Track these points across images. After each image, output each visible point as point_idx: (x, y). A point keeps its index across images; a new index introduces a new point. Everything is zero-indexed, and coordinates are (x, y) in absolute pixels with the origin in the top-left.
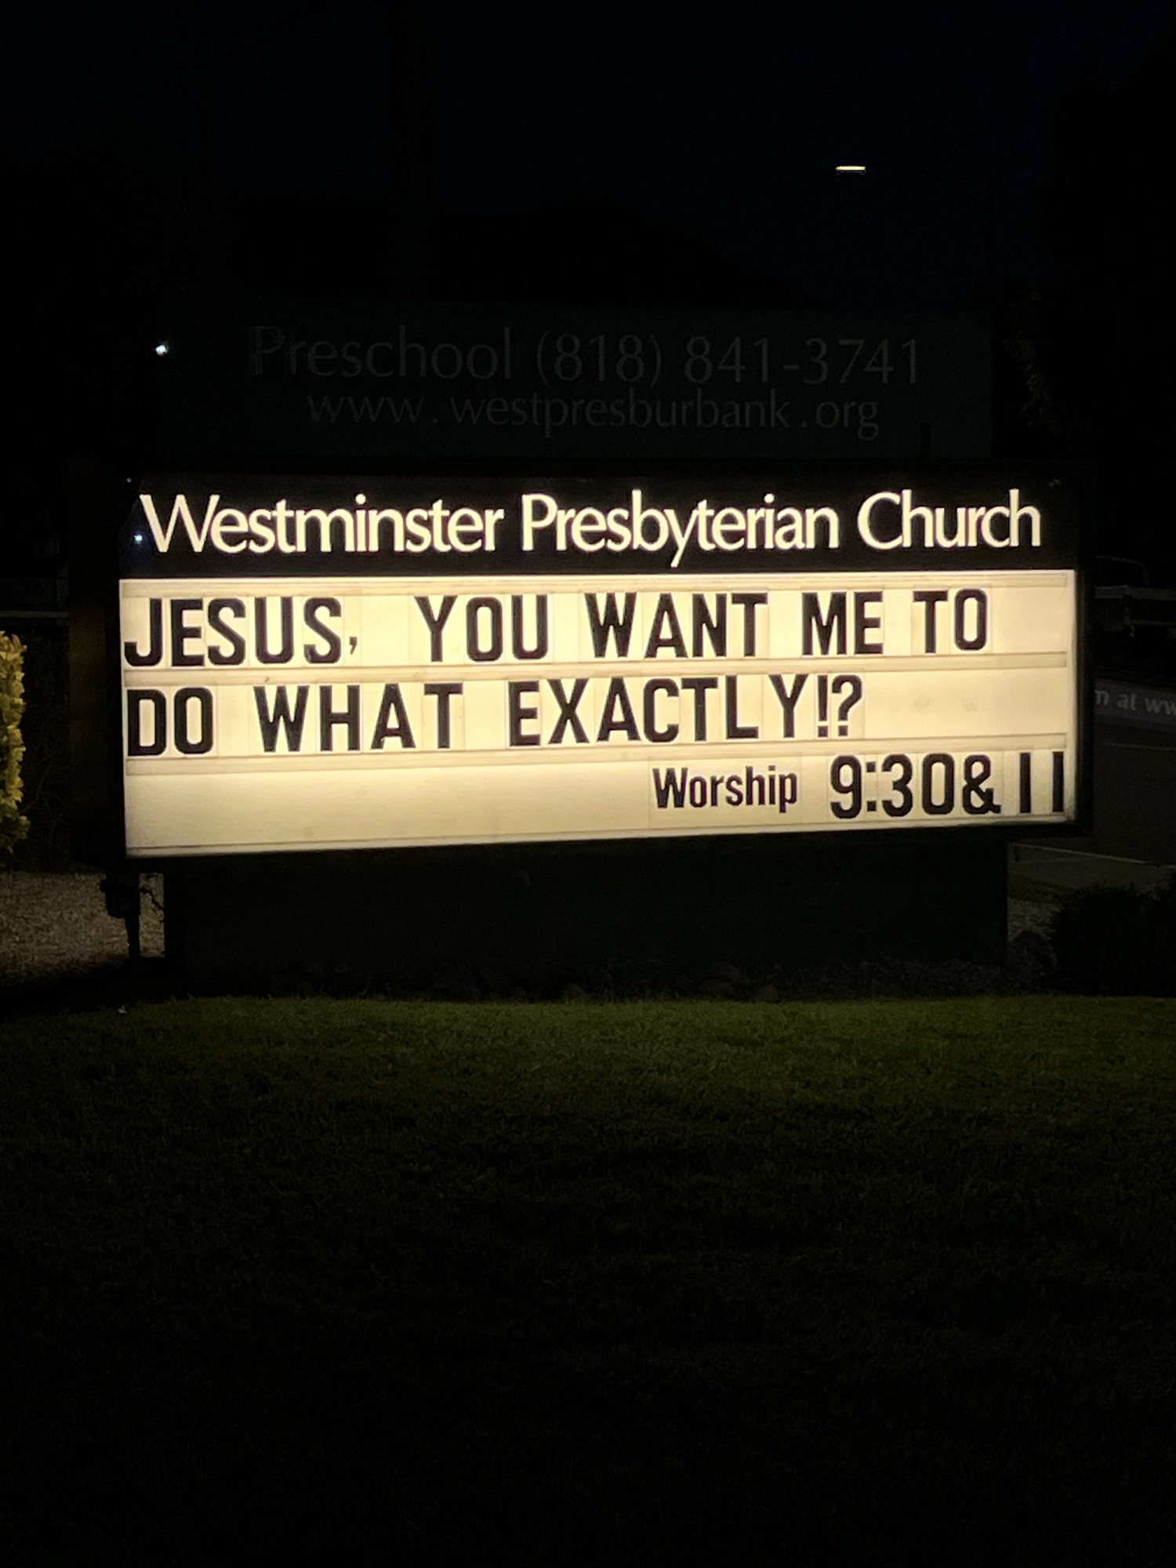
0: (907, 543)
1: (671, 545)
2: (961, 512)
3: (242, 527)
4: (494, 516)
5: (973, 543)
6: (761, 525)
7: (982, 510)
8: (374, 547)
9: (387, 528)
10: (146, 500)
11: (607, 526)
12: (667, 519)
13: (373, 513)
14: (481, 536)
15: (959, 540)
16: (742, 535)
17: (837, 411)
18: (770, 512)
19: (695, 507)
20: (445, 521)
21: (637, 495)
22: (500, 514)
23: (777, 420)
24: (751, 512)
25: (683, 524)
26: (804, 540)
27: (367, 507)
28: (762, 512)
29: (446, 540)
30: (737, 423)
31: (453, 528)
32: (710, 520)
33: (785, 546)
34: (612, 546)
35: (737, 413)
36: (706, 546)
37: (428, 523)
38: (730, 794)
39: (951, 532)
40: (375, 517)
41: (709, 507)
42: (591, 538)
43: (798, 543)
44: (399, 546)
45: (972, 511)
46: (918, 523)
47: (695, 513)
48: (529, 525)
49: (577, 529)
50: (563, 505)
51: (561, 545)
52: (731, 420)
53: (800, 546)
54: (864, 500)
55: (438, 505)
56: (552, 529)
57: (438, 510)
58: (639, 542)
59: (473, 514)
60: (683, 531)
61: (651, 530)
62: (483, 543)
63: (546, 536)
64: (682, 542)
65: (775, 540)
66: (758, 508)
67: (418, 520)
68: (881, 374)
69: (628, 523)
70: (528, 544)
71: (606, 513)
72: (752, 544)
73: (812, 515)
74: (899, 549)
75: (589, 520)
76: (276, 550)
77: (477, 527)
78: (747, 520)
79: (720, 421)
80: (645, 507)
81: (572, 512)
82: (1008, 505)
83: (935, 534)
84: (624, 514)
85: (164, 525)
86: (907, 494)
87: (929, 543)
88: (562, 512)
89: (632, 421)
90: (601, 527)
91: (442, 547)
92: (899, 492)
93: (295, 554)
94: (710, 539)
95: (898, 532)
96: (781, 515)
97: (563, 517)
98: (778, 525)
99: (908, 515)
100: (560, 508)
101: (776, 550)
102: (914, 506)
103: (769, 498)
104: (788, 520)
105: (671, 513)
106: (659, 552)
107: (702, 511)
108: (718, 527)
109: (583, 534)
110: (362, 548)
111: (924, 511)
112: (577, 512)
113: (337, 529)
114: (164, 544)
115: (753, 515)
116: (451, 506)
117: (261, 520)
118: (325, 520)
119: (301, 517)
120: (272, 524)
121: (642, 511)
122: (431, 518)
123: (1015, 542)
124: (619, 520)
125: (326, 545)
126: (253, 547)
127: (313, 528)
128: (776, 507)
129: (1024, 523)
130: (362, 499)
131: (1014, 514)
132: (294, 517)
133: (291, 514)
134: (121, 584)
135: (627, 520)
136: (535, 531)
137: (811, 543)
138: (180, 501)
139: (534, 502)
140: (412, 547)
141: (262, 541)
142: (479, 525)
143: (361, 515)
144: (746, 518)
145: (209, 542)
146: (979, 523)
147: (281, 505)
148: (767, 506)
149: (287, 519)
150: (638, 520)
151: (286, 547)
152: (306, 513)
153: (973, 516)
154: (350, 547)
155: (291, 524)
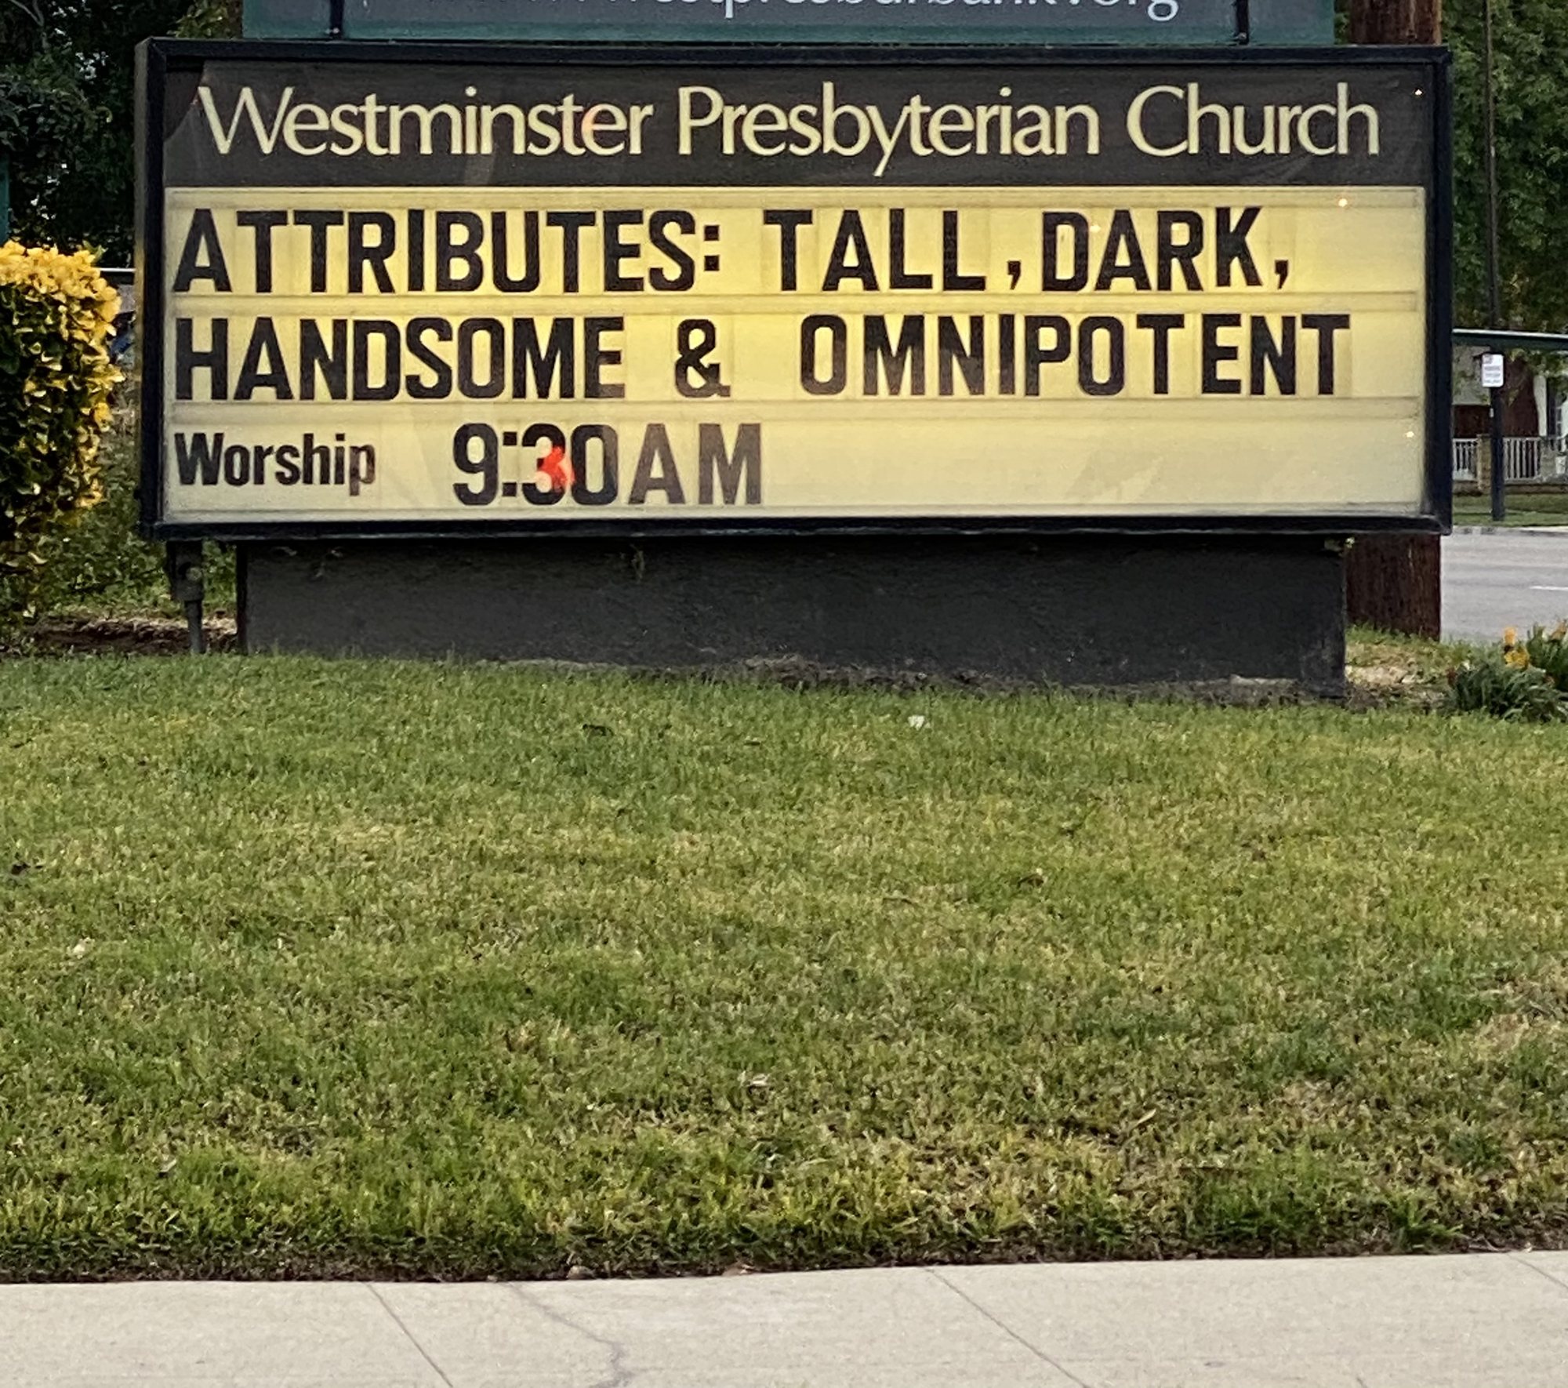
0: (1194, 149)
1: (874, 148)
2: (1269, 111)
4: (638, 114)
5: (1285, 149)
6: (994, 124)
7: (1297, 110)
8: (487, 148)
9: (504, 125)
10: (205, 95)
11: (789, 125)
12: (869, 120)
13: (485, 109)
14: (624, 136)
15: (1267, 146)
16: (971, 136)
18: (1006, 111)
19: (906, 102)
20: (578, 118)
21: (828, 88)
22: (649, 110)
24: (981, 110)
25: (891, 124)
26: (1053, 145)
27: (478, 102)
28: (995, 110)
29: (579, 141)
31: (588, 127)
32: (925, 119)
33: (1026, 151)
34: (796, 150)
36: (920, 150)
37: (556, 122)
39: (1254, 135)
40: (488, 114)
41: (923, 103)
42: (766, 139)
43: (1044, 146)
44: (519, 148)
45: (1283, 110)
46: (1209, 124)
47: (906, 110)
48: (686, 123)
49: (749, 129)
50: (731, 100)
51: (729, 148)
53: (1048, 151)
54: (1137, 94)
55: (568, 100)
56: (717, 129)
57: (568, 107)
58: (830, 144)
59: (613, 109)
60: (890, 131)
61: (846, 131)
62: (627, 146)
64: (888, 145)
65: (1013, 143)
66: (989, 106)
67: (543, 117)
69: (817, 122)
70: (685, 148)
71: (786, 110)
72: (982, 149)
73: (1063, 114)
74: (1183, 156)
75: (766, 118)
76: (362, 151)
78: (977, 120)
80: (839, 102)
81: (742, 109)
82: (1332, 101)
83: (1231, 137)
84: (811, 109)
85: (226, 122)
86: (1193, 88)
87: (1224, 149)
88: (729, 109)
90: (781, 125)
91: (573, 150)
92: (1184, 87)
93: (385, 158)
94: (926, 142)
95: (1182, 135)
96: (1021, 113)
97: (731, 115)
98: (1016, 126)
99: (1194, 114)
100: (726, 104)
101: (1014, 156)
102: (1202, 104)
103: (1005, 92)
104: (1033, 119)
105: (873, 111)
106: (860, 156)
107: (915, 107)
108: (935, 128)
109: (757, 134)
110: (471, 149)
111: (1214, 109)
112: (749, 110)
113: (441, 125)
114: (224, 146)
115: (984, 114)
116: (585, 101)
117: (346, 117)
118: (426, 117)
119: (396, 114)
120: (359, 121)
121: (836, 107)
122: (560, 115)
123: (1343, 149)
124: (803, 117)
125: (426, 149)
126: (336, 149)
127: (411, 124)
128: (1014, 102)
129: (1358, 124)
130: (471, 92)
131: (1344, 115)
132: (387, 113)
133: (383, 109)
134: (170, 192)
135: (815, 119)
136: (694, 131)
137: (1062, 149)
138: (247, 95)
139: (693, 96)
140: (534, 149)
141: (346, 142)
142: (621, 125)
143: (471, 110)
144: (974, 116)
145: (280, 141)
146: (1294, 122)
147: (371, 99)
148: (1004, 102)
149: (378, 114)
150: (830, 117)
151: (375, 149)
152: (401, 109)
153: (1285, 115)
154: (456, 149)
155: (383, 120)
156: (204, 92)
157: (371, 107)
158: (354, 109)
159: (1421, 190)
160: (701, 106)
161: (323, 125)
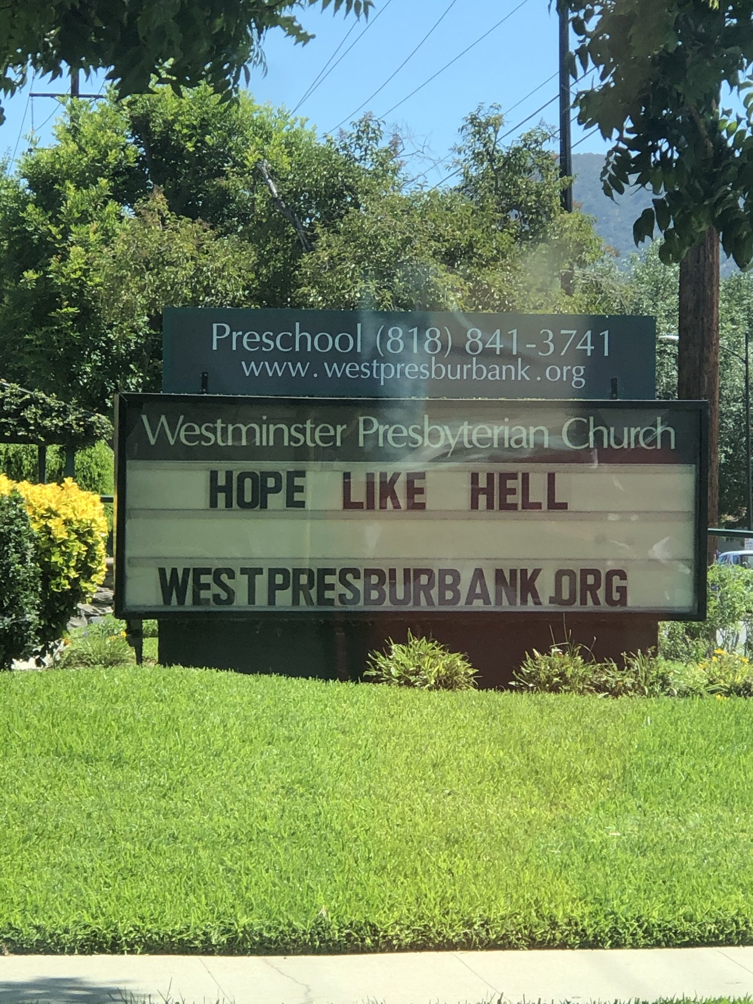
0: (592, 446)
1: (446, 444)
2: (626, 430)
4: (339, 429)
5: (633, 446)
6: (501, 434)
7: (638, 429)
8: (271, 443)
9: (279, 433)
11: (408, 434)
12: (444, 431)
13: (271, 426)
14: (334, 438)
15: (625, 445)
16: (490, 440)
17: (559, 370)
18: (507, 427)
19: (461, 424)
20: (313, 430)
21: (426, 417)
22: (345, 427)
23: (522, 376)
24: (495, 427)
25: (454, 432)
26: (528, 443)
27: (268, 422)
28: (502, 428)
29: (313, 441)
30: (498, 377)
31: (317, 434)
32: (470, 432)
33: (515, 446)
34: (411, 445)
35: (497, 372)
36: (467, 445)
37: (303, 431)
40: (273, 428)
41: (470, 424)
42: (398, 440)
43: (524, 444)
44: (286, 444)
45: (632, 429)
46: (598, 435)
47: (461, 428)
48: (362, 433)
49: (390, 435)
50: (382, 422)
51: (380, 443)
52: (493, 376)
53: (526, 446)
54: (566, 422)
55: (309, 422)
56: (375, 436)
57: (308, 425)
58: (427, 443)
59: (329, 426)
60: (454, 437)
61: (434, 436)
62: (335, 443)
63: (372, 439)
64: (453, 443)
65: (510, 443)
66: (499, 425)
67: (297, 430)
68: (586, 350)
69: (421, 433)
70: (361, 443)
71: (407, 427)
72: (496, 445)
73: (532, 430)
74: (587, 449)
75: (398, 431)
76: (216, 444)
79: (487, 377)
80: (431, 423)
81: (387, 427)
82: (654, 424)
83: (608, 441)
84: (419, 427)
85: (154, 431)
86: (592, 419)
87: (605, 446)
88: (381, 427)
89: (433, 376)
90: (405, 434)
91: (310, 444)
92: (588, 418)
93: (226, 448)
94: (470, 442)
95: (586, 440)
96: (514, 429)
97: (382, 429)
98: (511, 435)
99: (592, 430)
100: (379, 424)
101: (510, 449)
102: (595, 426)
103: (507, 420)
104: (519, 432)
105: (446, 427)
106: (439, 449)
107: (465, 426)
108: (475, 436)
109: (393, 437)
110: (264, 443)
111: (601, 428)
112: (390, 427)
115: (496, 429)
116: (316, 423)
117: (207, 429)
118: (244, 429)
119: (230, 428)
120: (214, 431)
121: (430, 426)
122: (305, 429)
123: (659, 447)
124: (415, 430)
125: (244, 442)
126: (203, 443)
127: (237, 434)
128: (510, 425)
129: (666, 435)
130: (265, 418)
131: (660, 432)
132: (227, 428)
133: (224, 425)
134: (128, 462)
135: (420, 431)
136: (365, 436)
137: (531, 445)
138: (163, 418)
139: (365, 421)
141: (208, 440)
142: (332, 433)
143: (264, 426)
144: (492, 430)
145: (178, 441)
146: (637, 434)
147: (219, 421)
148: (505, 424)
149: (222, 428)
150: (427, 430)
151: (220, 443)
152: (233, 425)
153: (633, 431)
154: (258, 444)
155: (224, 430)
156: (144, 418)
157: (219, 424)
158: (211, 425)
159: (694, 466)
160: (368, 425)
161: (198, 432)
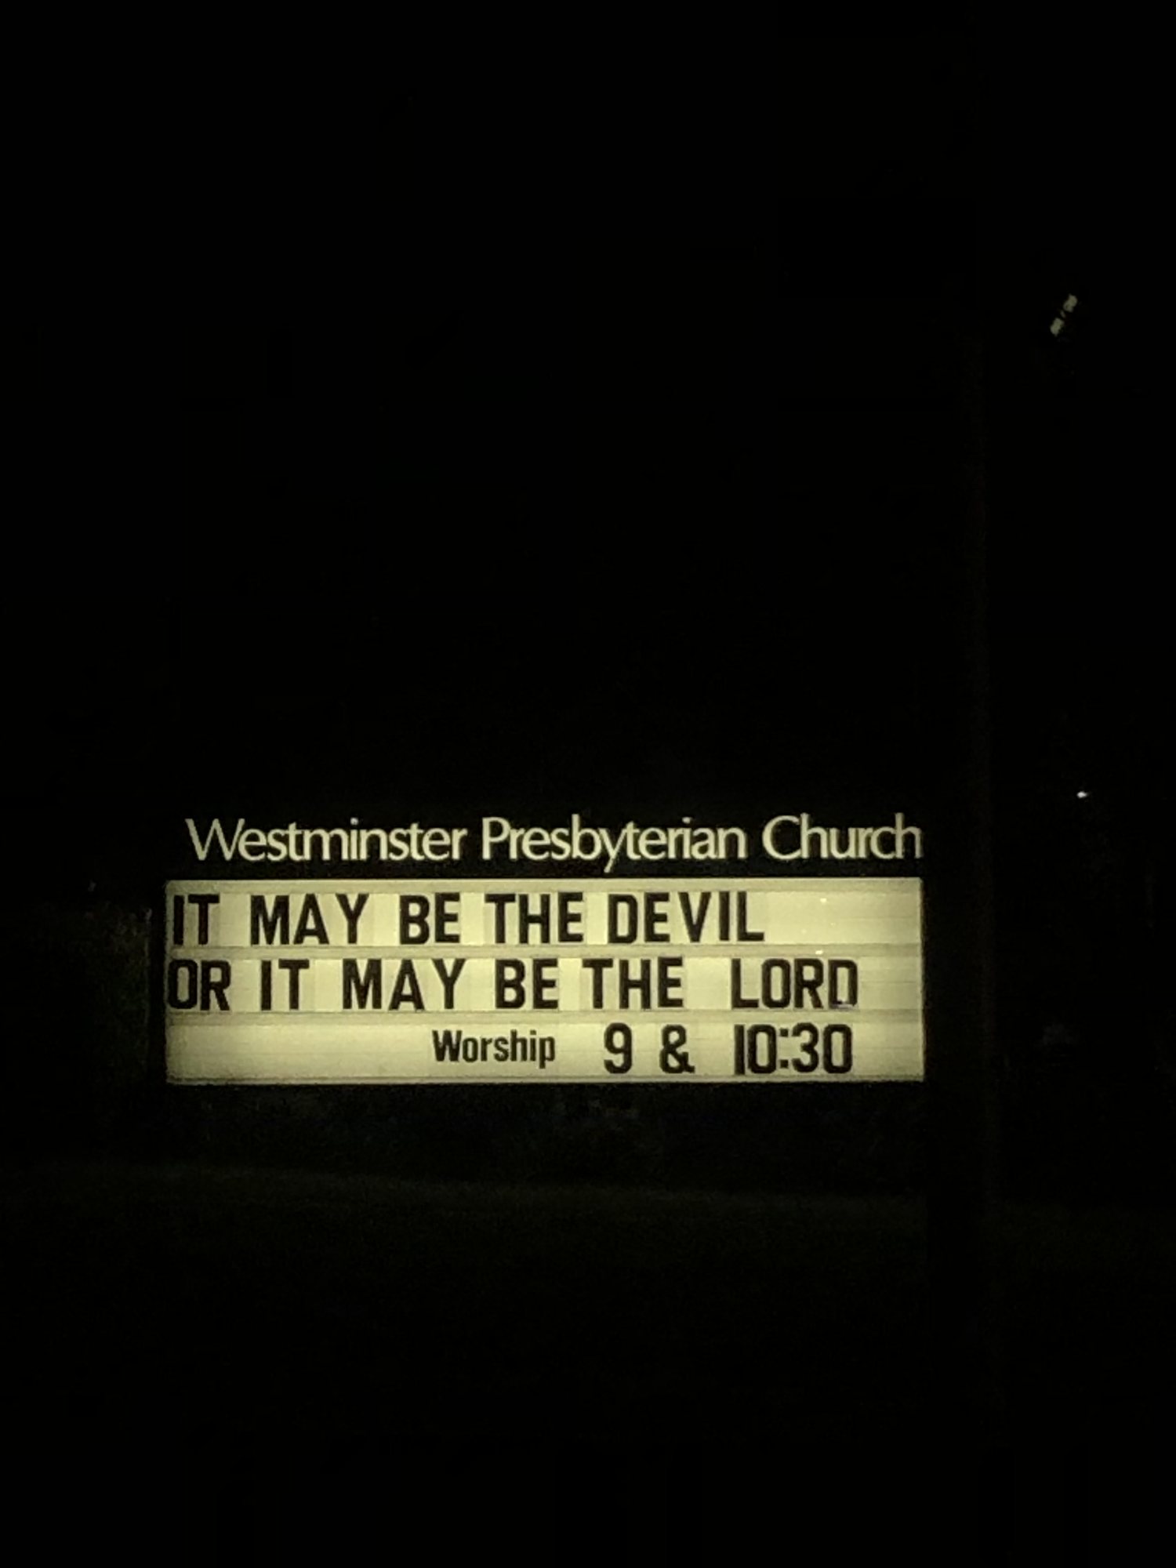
0: (806, 855)
1: (604, 857)
2: (852, 831)
3: (262, 842)
4: (458, 834)
5: (862, 854)
6: (679, 841)
7: (870, 830)
8: (364, 856)
9: (374, 843)
10: (190, 823)
11: (551, 841)
12: (601, 837)
13: (363, 832)
14: (449, 848)
15: (851, 853)
16: (665, 848)
18: (687, 832)
19: (624, 826)
20: (420, 838)
21: (576, 818)
22: (464, 832)
24: (671, 831)
25: (614, 838)
26: (716, 852)
27: (359, 828)
28: (680, 831)
29: (420, 851)
31: (427, 843)
32: (636, 838)
33: (700, 856)
34: (556, 856)
36: (632, 855)
37: (407, 839)
38: (498, 1052)
39: (843, 846)
40: (365, 835)
41: (635, 827)
42: (537, 850)
43: (711, 854)
44: (384, 855)
45: (861, 830)
46: (815, 841)
47: (624, 832)
48: (487, 840)
49: (527, 843)
50: (515, 826)
51: (513, 855)
53: (713, 857)
54: (769, 820)
55: (414, 826)
56: (506, 844)
57: (414, 830)
58: (577, 853)
59: (442, 832)
60: (614, 844)
61: (587, 844)
62: (451, 854)
63: (501, 849)
64: (613, 853)
65: (691, 852)
66: (677, 828)
67: (399, 837)
69: (568, 839)
70: (487, 854)
71: (550, 832)
72: (672, 855)
73: (722, 834)
74: (800, 860)
75: (537, 837)
76: (288, 858)
77: (446, 841)
78: (669, 838)
80: (582, 826)
81: (522, 831)
82: (893, 825)
83: (829, 848)
84: (565, 831)
85: (203, 841)
86: (805, 817)
87: (824, 854)
88: (514, 830)
90: (546, 841)
91: (417, 857)
92: (798, 816)
93: (302, 863)
94: (637, 851)
95: (797, 846)
96: (697, 833)
97: (515, 835)
98: (694, 840)
99: (805, 833)
100: (512, 828)
101: (692, 860)
102: (811, 826)
103: (687, 820)
104: (703, 837)
105: (603, 832)
106: (595, 860)
107: (630, 830)
108: (643, 843)
109: (531, 847)
110: (354, 857)
111: (819, 830)
112: (527, 831)
113: (336, 843)
114: (202, 855)
115: (673, 833)
116: (425, 827)
117: (277, 837)
118: (326, 837)
119: (308, 835)
120: (284, 840)
121: (580, 830)
122: (409, 835)
123: (899, 854)
124: (561, 836)
125: (326, 856)
126: (271, 857)
127: (317, 842)
128: (693, 826)
129: (909, 840)
130: (354, 821)
131: (899, 832)
132: (302, 835)
133: (299, 832)
134: (168, 883)
135: (567, 837)
136: (493, 846)
137: (722, 855)
139: (492, 823)
140: (393, 857)
141: (277, 852)
143: (354, 833)
144: (667, 835)
145: (237, 853)
146: (868, 839)
147: (292, 826)
148: (685, 826)
149: (297, 836)
150: (576, 836)
151: (295, 857)
152: (311, 832)
153: (863, 833)
154: (345, 856)
155: (300, 840)
157: (292, 831)
158: (281, 832)
160: (496, 830)
